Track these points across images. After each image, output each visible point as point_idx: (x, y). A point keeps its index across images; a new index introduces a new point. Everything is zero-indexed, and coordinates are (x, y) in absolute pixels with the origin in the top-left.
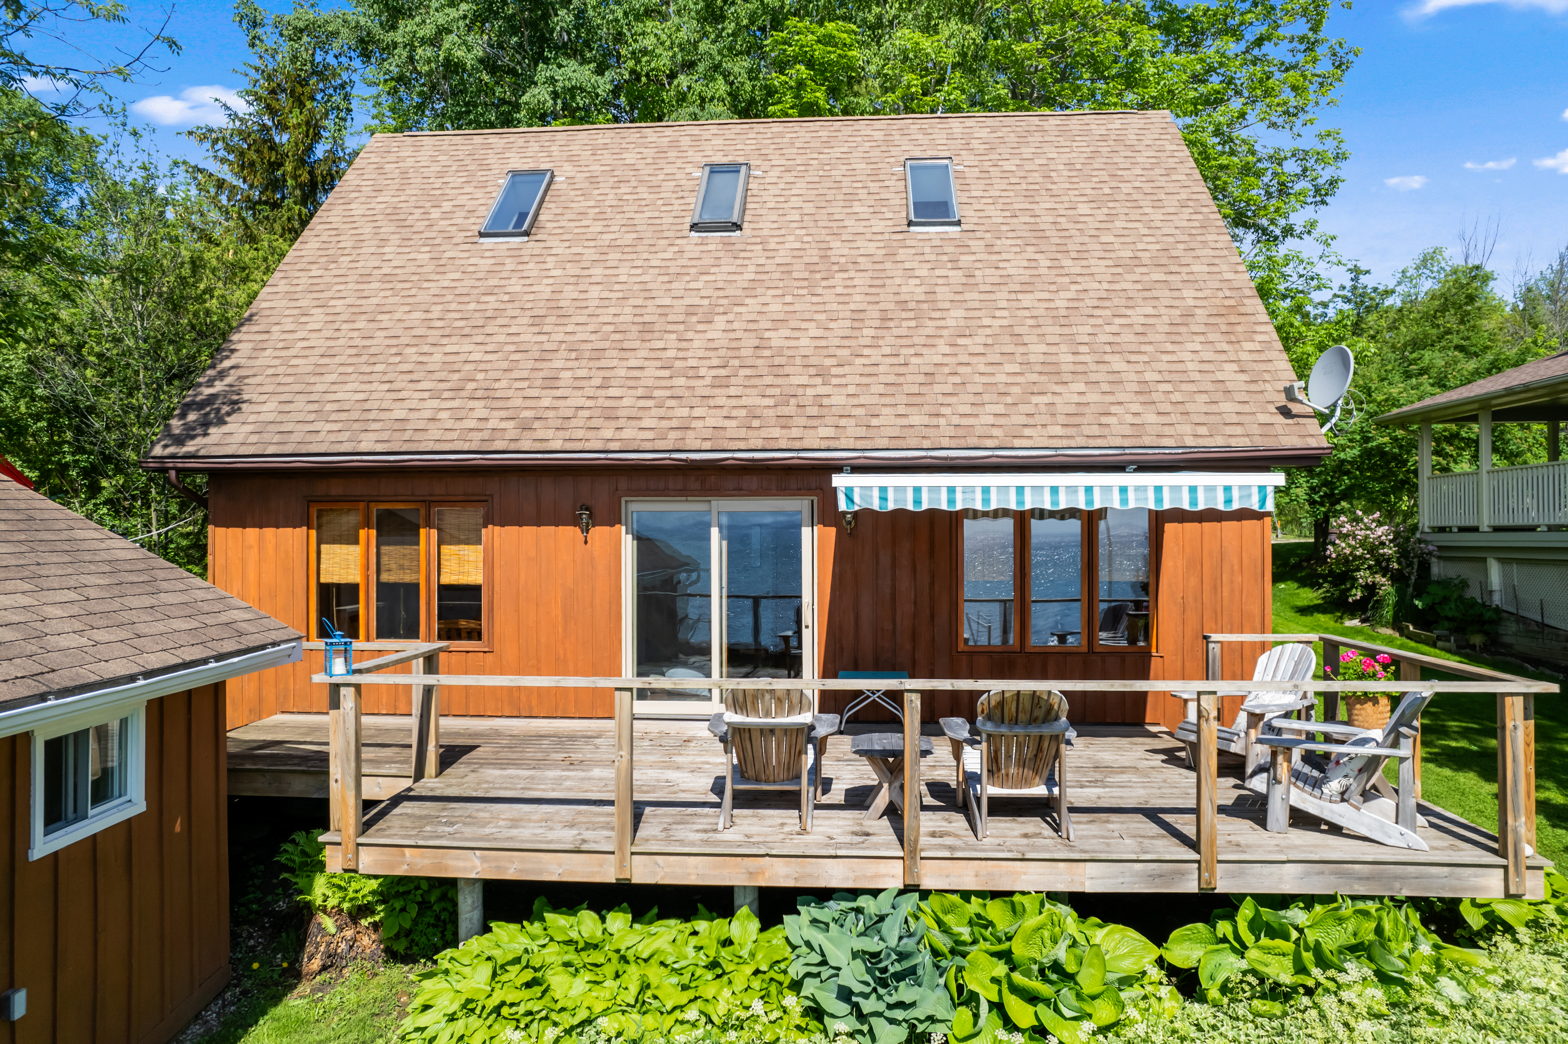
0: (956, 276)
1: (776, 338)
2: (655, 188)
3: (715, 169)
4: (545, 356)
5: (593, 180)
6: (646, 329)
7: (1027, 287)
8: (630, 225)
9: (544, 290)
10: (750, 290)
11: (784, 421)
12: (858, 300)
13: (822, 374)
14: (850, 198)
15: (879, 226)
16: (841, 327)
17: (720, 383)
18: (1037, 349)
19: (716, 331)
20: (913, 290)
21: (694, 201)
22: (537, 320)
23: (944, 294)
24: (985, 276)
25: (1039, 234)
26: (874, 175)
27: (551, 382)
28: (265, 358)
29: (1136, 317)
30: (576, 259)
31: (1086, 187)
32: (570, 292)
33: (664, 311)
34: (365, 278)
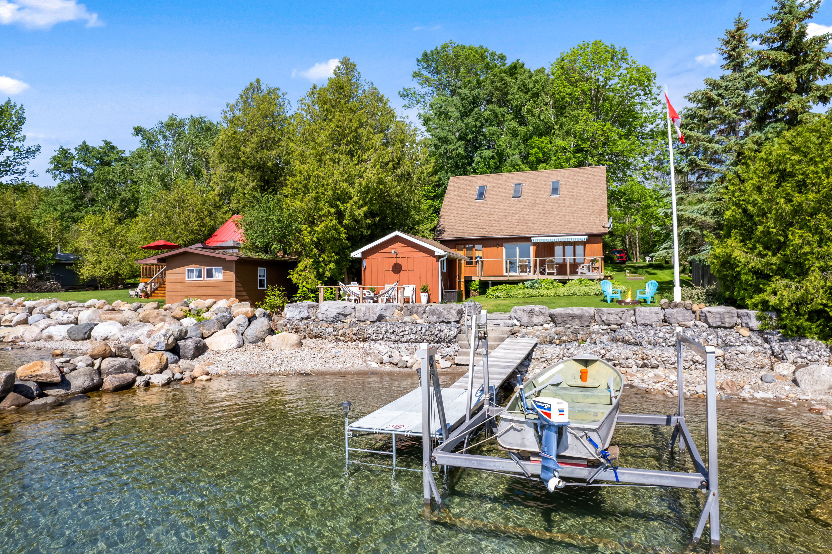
0: (557, 205)
1: (526, 217)
2: (505, 189)
3: (516, 185)
4: (490, 221)
5: (494, 187)
6: (506, 216)
7: (569, 207)
8: (501, 197)
9: (488, 210)
10: (522, 209)
11: (527, 231)
12: (540, 210)
13: (534, 223)
14: (541, 190)
15: (545, 196)
16: (537, 215)
17: (518, 225)
18: (568, 218)
19: (517, 217)
20: (549, 208)
21: (512, 191)
22: (488, 216)
23: (554, 209)
24: (562, 205)
25: (573, 196)
26: (545, 184)
27: (492, 226)
28: (446, 223)
29: (585, 212)
30: (493, 204)
31: (584, 186)
32: (493, 210)
33: (508, 213)
34: (458, 208)
